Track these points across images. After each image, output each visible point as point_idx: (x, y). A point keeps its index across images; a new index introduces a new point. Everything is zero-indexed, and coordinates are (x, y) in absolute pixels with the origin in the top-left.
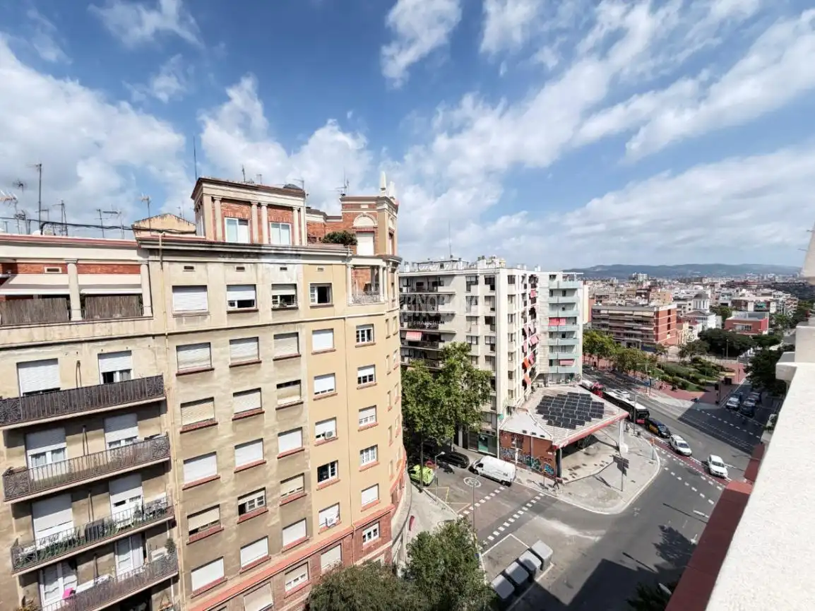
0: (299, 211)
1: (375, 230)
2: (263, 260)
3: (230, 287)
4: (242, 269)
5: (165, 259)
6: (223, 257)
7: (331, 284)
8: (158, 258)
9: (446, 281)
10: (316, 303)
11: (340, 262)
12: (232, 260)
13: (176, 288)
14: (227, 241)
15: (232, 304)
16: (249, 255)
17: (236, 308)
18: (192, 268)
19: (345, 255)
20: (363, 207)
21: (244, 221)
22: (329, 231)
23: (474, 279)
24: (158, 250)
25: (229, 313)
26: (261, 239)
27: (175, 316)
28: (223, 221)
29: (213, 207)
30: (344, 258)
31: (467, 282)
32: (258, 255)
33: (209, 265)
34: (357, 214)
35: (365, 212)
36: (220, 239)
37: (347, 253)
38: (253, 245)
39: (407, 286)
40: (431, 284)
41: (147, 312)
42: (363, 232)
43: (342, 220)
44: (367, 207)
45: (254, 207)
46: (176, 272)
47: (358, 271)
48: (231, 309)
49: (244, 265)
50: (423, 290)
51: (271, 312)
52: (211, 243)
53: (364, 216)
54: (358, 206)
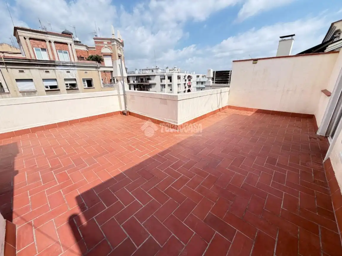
0: (71, 45)
1: (112, 54)
2: (57, 68)
3: (44, 80)
4: (48, 72)
5: (8, 67)
6: (37, 66)
7: (92, 79)
8: (4, 66)
9: (152, 78)
10: (87, 87)
11: (95, 69)
12: (42, 68)
13: (17, 80)
14: (37, 59)
15: (47, 87)
16: (50, 65)
17: (49, 89)
18: (23, 71)
19: (97, 66)
20: (105, 43)
21: (43, 49)
22: (90, 55)
23: (163, 77)
24: (3, 63)
25: (46, 91)
26: (54, 58)
27: (20, 92)
28: (33, 49)
29: (26, 42)
30: (96, 67)
31: (161, 78)
32: (54, 66)
33: (31, 70)
34: (102, 47)
35: (106, 46)
36: (33, 58)
37: (97, 65)
38: (51, 61)
39: (136, 80)
40: (146, 80)
41: (6, 91)
42: (106, 55)
43: (95, 49)
44: (106, 43)
45: (47, 43)
46: (15, 73)
47: (107, 73)
48: (47, 89)
49: (49, 70)
50: (143, 82)
51: (66, 91)
52: (29, 60)
53: (106, 47)
54: (102, 43)
